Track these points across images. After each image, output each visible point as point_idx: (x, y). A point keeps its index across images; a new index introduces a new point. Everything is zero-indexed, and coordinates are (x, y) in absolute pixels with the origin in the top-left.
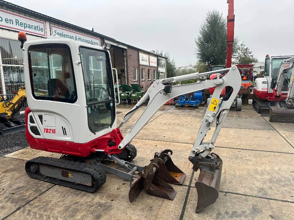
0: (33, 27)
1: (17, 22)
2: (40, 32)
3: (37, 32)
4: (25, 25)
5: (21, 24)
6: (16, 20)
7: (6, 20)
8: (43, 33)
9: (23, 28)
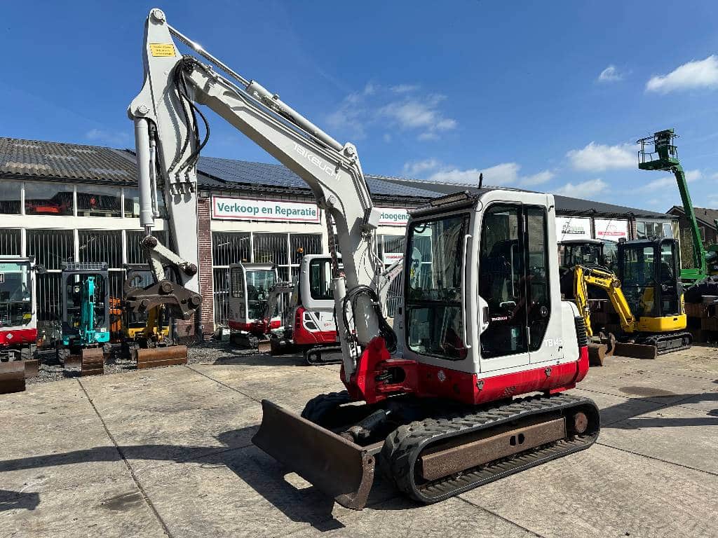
0: (300, 212)
1: (277, 209)
2: (311, 217)
3: (306, 217)
4: (289, 212)
5: (283, 211)
6: (277, 207)
7: (264, 210)
8: (315, 217)
9: (285, 216)
